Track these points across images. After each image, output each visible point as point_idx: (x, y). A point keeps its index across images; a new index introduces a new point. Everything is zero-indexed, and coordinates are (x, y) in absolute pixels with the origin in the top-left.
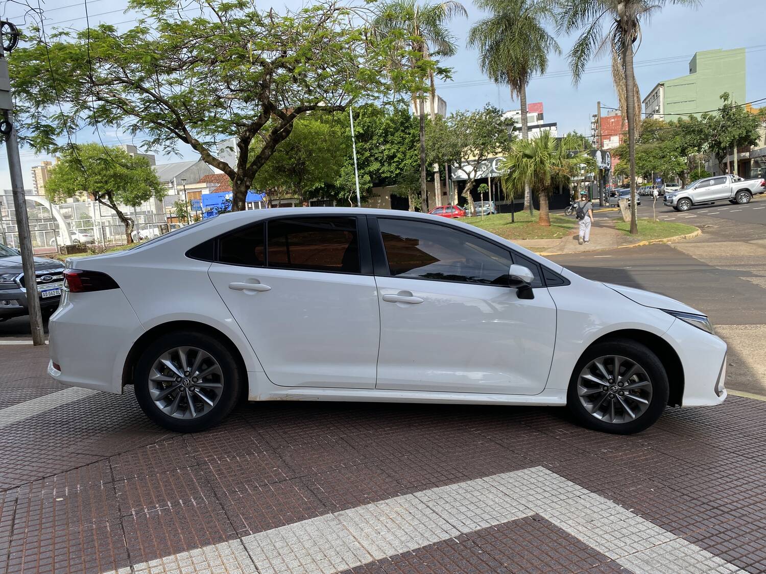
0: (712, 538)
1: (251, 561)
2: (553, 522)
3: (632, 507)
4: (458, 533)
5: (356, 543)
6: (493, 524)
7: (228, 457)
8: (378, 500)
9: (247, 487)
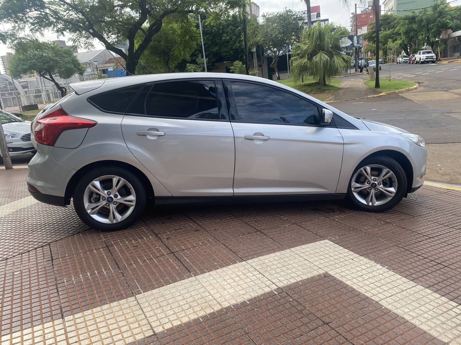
0: (439, 284)
1: (142, 311)
2: (337, 277)
3: (387, 265)
4: (276, 287)
5: (210, 297)
6: (299, 280)
7: (127, 240)
8: (224, 267)
9: (139, 260)
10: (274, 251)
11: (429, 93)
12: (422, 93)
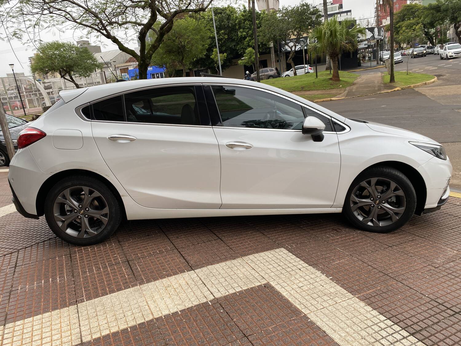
0: (376, 297)
1: (78, 320)
2: (277, 288)
3: (332, 275)
4: (213, 298)
5: (147, 306)
6: (237, 291)
8: (171, 275)
9: (94, 268)
10: (226, 259)
11: (446, 86)
12: (438, 87)
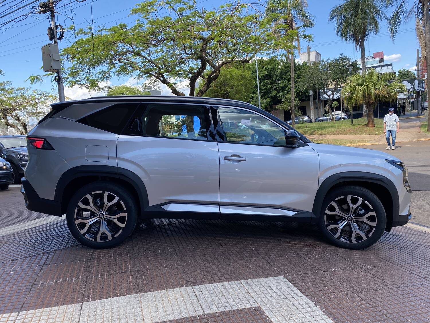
1: (79, 316)
2: (266, 313)
3: (325, 308)
4: (201, 313)
5: (141, 312)
6: (227, 310)
7: (108, 256)
8: (170, 288)
9: (106, 273)
